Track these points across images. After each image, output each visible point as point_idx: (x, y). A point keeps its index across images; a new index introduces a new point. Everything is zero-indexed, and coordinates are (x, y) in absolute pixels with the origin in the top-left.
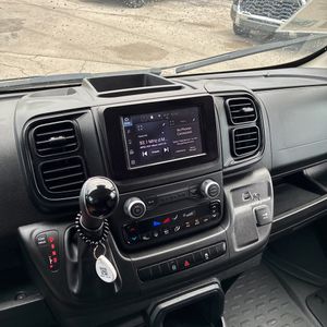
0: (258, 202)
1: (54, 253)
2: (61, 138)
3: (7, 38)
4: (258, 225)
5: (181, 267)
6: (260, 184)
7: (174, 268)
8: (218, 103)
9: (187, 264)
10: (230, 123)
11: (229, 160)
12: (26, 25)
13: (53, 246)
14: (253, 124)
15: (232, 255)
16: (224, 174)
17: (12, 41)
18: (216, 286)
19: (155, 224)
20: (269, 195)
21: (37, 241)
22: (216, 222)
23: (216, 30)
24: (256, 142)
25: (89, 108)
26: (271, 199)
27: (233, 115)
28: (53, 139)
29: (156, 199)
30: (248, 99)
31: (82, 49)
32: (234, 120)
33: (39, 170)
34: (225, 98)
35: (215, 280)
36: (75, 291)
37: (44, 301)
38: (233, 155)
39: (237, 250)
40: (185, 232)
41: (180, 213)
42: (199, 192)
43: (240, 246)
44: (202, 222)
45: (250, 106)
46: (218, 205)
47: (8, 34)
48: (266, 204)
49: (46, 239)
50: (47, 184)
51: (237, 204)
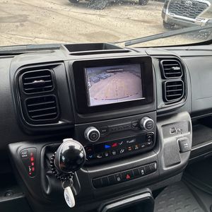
0: (180, 135)
1: (33, 164)
2: (41, 81)
3: (17, 26)
4: (181, 152)
5: (124, 179)
6: (183, 122)
7: (119, 179)
8: (155, 62)
9: (128, 177)
10: (163, 78)
11: (161, 104)
12: (30, 18)
13: (32, 159)
14: (179, 79)
15: (161, 173)
16: (158, 114)
17: (20, 28)
18: (148, 195)
19: (106, 147)
20: (189, 130)
21: (21, 155)
22: (150, 148)
23: (151, 25)
24: (181, 92)
25: (63, 61)
26: (190, 134)
27: (166, 71)
28: (36, 81)
29: (107, 129)
30: (177, 61)
31: (64, 35)
32: (166, 75)
33: (25, 103)
34: (160, 59)
35: (148, 190)
36: (48, 192)
37: (25, 198)
38: (164, 100)
39: (165, 169)
40: (128, 154)
41: (125, 140)
42: (139, 125)
43: (167, 166)
44: (140, 148)
45: (178, 66)
46: (153, 136)
47: (18, 24)
48: (186, 136)
49: (28, 154)
50: (30, 114)
51: (166, 136)
